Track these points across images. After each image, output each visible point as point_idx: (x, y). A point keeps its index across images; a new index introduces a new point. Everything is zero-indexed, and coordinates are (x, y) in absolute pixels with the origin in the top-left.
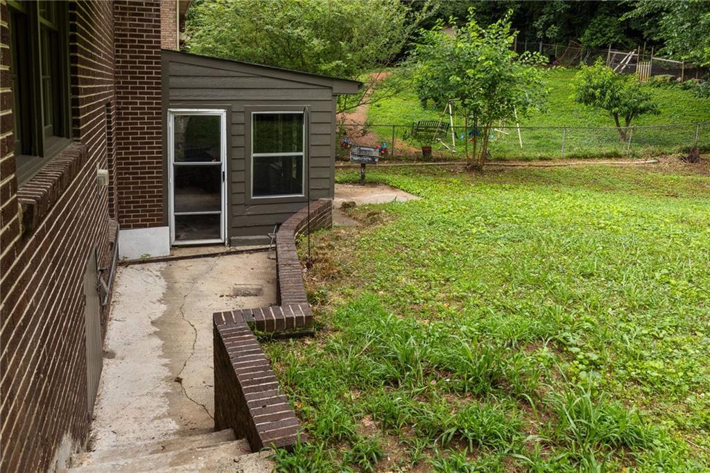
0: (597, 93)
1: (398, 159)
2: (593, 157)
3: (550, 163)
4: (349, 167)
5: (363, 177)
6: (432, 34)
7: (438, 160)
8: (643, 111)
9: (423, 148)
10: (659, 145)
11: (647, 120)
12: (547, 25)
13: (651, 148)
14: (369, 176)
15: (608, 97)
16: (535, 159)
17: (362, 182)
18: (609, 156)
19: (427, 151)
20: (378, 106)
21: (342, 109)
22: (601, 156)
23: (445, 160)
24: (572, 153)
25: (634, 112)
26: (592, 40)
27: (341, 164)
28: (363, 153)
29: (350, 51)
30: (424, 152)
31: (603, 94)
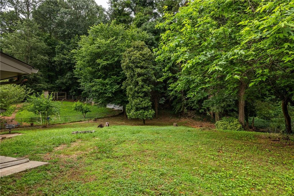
0: (78, 108)
1: (23, 127)
2: (76, 122)
3: (65, 124)
4: (6, 130)
5: (10, 132)
6: (32, 97)
7: (35, 126)
8: (88, 111)
9: (31, 124)
10: (90, 118)
11: (88, 113)
12: (72, 92)
13: (88, 119)
14: (12, 132)
15: (80, 109)
16: (62, 123)
17: (10, 133)
18: (79, 121)
19: (32, 125)
20: (20, 114)
21: (4, 115)
22: (78, 122)
23: (37, 126)
24: (71, 121)
25: (86, 112)
26: (83, 95)
27: (3, 130)
28: (10, 126)
29: (5, 101)
30: (31, 125)
31: (79, 108)
